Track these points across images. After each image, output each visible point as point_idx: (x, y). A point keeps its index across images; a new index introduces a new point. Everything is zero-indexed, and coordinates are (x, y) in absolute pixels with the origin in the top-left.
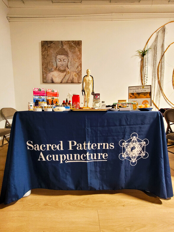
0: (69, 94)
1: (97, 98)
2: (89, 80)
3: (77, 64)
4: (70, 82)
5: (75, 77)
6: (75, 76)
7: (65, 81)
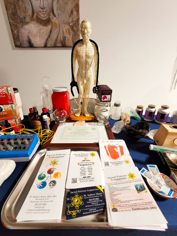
0: (43, 88)
1: (105, 100)
2: (87, 56)
3: (70, 6)
4: (60, 45)
5: (67, 36)
6: (67, 33)
7: (51, 43)
